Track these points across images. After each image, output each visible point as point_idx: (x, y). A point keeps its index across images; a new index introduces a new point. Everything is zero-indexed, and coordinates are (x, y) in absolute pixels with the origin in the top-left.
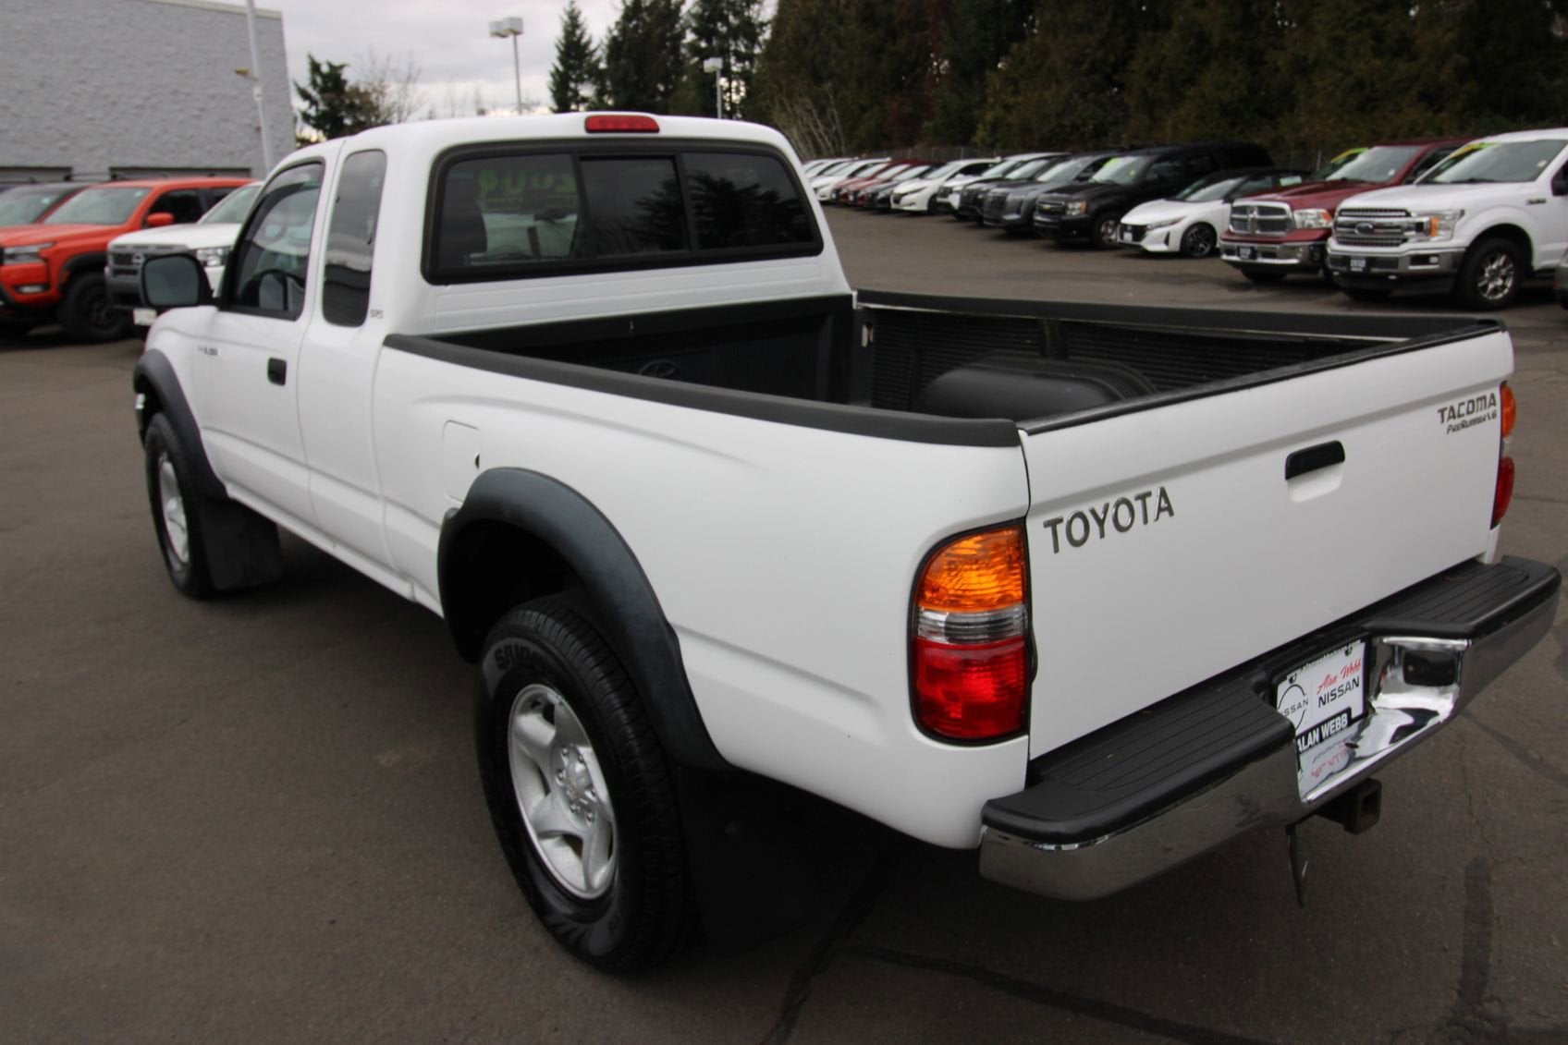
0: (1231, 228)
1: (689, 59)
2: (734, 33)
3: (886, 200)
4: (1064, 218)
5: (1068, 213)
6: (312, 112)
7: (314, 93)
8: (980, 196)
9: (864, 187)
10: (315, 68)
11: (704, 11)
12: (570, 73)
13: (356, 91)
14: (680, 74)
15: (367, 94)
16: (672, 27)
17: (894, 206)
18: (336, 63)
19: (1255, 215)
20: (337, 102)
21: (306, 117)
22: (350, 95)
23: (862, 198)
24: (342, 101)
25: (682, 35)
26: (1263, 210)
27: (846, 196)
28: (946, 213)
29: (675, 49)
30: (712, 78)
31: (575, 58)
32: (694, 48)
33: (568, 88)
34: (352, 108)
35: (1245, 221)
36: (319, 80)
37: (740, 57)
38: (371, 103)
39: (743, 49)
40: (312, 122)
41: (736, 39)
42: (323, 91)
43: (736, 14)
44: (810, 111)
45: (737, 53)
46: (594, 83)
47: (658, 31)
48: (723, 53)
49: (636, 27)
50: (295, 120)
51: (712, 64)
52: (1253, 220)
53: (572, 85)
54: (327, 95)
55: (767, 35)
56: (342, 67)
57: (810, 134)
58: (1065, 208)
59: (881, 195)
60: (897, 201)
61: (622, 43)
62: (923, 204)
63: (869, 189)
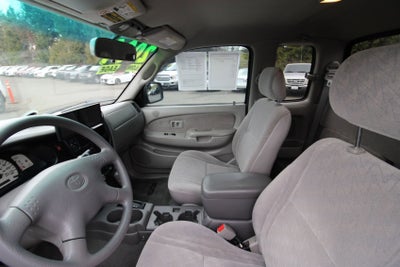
9: (24, 72)
62: (43, 75)
63: (26, 72)
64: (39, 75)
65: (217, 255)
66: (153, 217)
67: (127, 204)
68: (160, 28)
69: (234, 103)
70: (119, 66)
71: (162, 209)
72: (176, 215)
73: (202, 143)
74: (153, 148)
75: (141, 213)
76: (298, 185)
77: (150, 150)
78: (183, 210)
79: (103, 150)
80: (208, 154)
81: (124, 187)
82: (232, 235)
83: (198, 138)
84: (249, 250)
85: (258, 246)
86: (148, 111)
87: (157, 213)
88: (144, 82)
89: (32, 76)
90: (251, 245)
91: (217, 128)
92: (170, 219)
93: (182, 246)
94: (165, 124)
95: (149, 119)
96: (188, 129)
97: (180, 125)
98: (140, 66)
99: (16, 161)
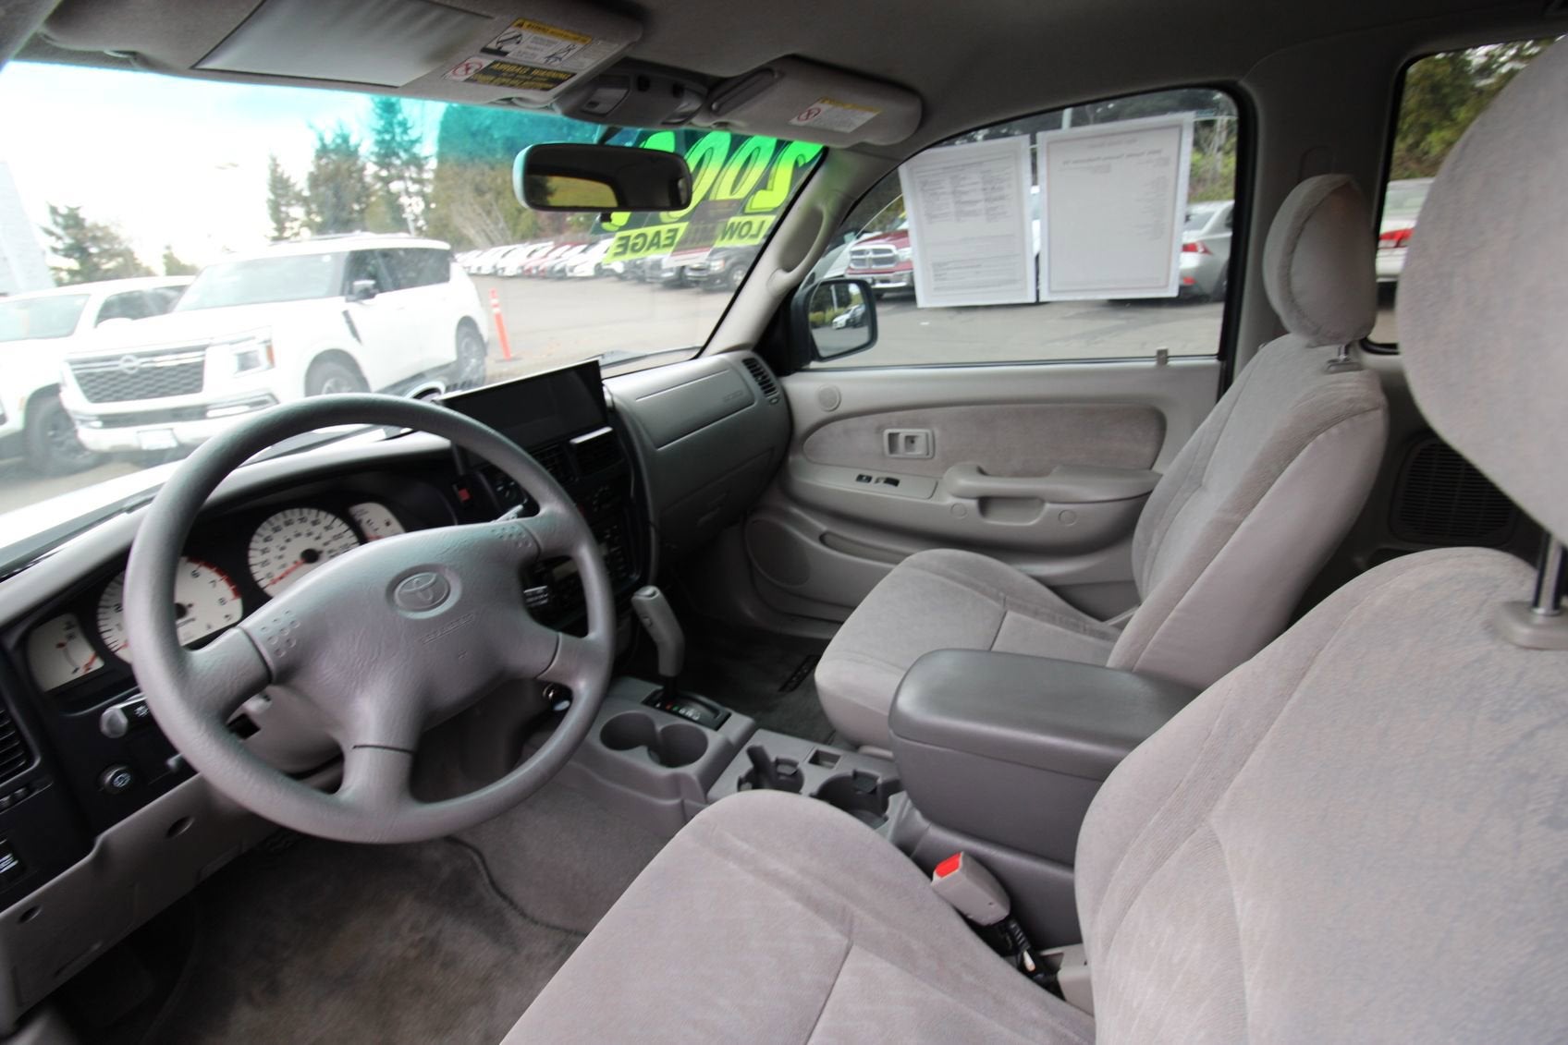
0: (852, 266)
1: (374, 185)
2: (407, 164)
3: (562, 270)
4: (710, 273)
5: (712, 269)
6: (60, 245)
7: (59, 231)
8: (638, 262)
9: (543, 263)
10: (54, 211)
11: (380, 149)
12: (279, 199)
13: (96, 227)
14: (368, 196)
15: (105, 227)
16: (355, 164)
17: (569, 274)
18: (73, 206)
19: (871, 255)
20: (80, 236)
21: (55, 250)
22: (91, 230)
23: (543, 271)
24: (85, 235)
25: (363, 169)
26: (876, 251)
27: (529, 270)
28: (608, 276)
29: (361, 179)
30: (398, 196)
31: (281, 189)
32: (378, 177)
33: (281, 212)
34: (95, 239)
35: (863, 260)
36: (60, 220)
37: (415, 181)
38: (111, 234)
39: (414, 175)
40: (62, 253)
41: (408, 168)
42: (66, 228)
43: (406, 151)
44: (480, 214)
45: (411, 179)
46: (302, 206)
47: (345, 166)
48: (401, 178)
49: (327, 164)
50: (44, 253)
51: (396, 186)
52: (870, 259)
53: (283, 209)
54: (71, 231)
55: (433, 164)
56: (78, 208)
57: (484, 231)
58: (709, 266)
59: (557, 268)
60: (572, 270)
61: (317, 176)
62: (590, 272)
63: (547, 264)
64: (578, 272)
65: (905, 958)
66: (742, 765)
67: (585, 687)
68: (764, 75)
69: (1163, 356)
70: (683, 227)
71: (778, 746)
72: (815, 778)
73: (1002, 523)
74: (823, 527)
75: (703, 743)
76: (1254, 759)
77: (808, 534)
78: (845, 766)
79: (543, 511)
80: (1020, 574)
81: (592, 636)
82: (992, 909)
83: (985, 502)
84: (1054, 989)
85: (1086, 985)
86: (804, 388)
87: (756, 755)
88: (785, 278)
89: (561, 275)
90: (1064, 976)
91: (1076, 469)
92: (792, 783)
93: (784, 883)
94: (865, 439)
95: (805, 418)
96: (948, 462)
97: (919, 449)
98: (771, 220)
99: (360, 521)
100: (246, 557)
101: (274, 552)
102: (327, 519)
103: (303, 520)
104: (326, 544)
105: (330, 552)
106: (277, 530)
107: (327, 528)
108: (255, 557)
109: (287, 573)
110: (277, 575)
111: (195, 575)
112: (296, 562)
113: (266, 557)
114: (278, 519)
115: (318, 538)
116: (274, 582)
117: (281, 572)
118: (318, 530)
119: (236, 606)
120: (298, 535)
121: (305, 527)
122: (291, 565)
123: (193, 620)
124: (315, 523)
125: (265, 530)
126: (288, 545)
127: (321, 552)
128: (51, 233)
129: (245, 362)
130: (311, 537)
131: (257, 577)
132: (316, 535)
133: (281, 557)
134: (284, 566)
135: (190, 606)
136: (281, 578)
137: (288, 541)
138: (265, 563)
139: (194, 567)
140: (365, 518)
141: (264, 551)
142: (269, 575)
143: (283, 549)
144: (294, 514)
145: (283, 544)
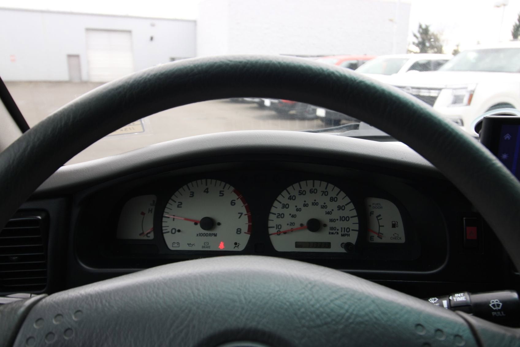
6: (416, 41)
7: (418, 35)
10: (421, 26)
15: (437, 34)
20: (425, 38)
21: (414, 43)
22: (430, 35)
33: (519, 30)
34: (430, 40)
36: (421, 30)
38: (437, 38)
40: (416, 45)
50: (409, 44)
54: (423, 36)
56: (429, 26)
99: (372, 213)
100: (270, 205)
101: (292, 210)
102: (343, 199)
103: (325, 193)
104: (331, 220)
105: (332, 228)
106: (301, 193)
107: (340, 208)
108: (277, 208)
109: (292, 230)
110: (285, 228)
111: (233, 203)
112: (302, 225)
113: (285, 211)
114: (306, 185)
115: (328, 213)
116: (279, 233)
117: (289, 228)
118: (332, 206)
119: (244, 240)
120: (315, 204)
121: (322, 200)
122: (297, 225)
123: (215, 235)
124: (332, 199)
125: (293, 190)
126: (303, 209)
127: (325, 225)
128: (415, 36)
129: (457, 100)
130: (325, 210)
131: (271, 224)
132: (329, 209)
133: (294, 216)
134: (292, 224)
135: (219, 224)
136: (285, 233)
137: (305, 205)
138: (281, 216)
139: (235, 196)
140: (377, 212)
141: (285, 206)
142: (278, 226)
143: (298, 210)
144: (320, 186)
145: (300, 206)
